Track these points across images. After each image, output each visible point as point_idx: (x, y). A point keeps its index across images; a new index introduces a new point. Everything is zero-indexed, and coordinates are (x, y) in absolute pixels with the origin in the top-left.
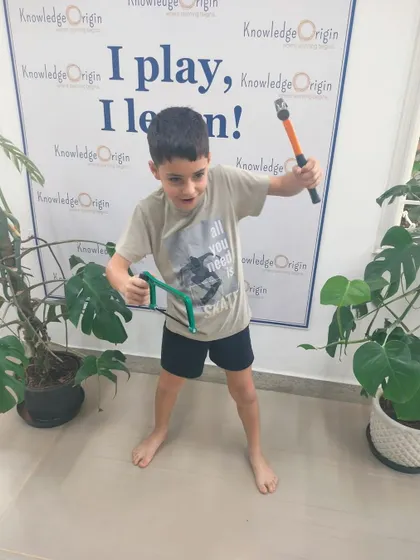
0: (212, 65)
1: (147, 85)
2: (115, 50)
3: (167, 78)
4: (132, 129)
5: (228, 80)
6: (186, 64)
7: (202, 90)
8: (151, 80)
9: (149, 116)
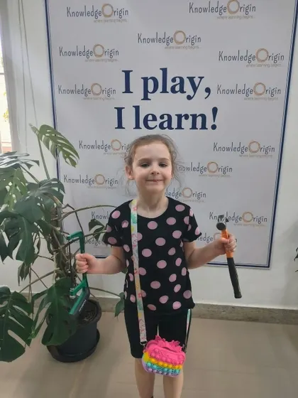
0: (197, 81)
1: (150, 96)
2: (127, 73)
3: (164, 91)
4: (137, 127)
5: (208, 90)
6: (178, 81)
7: (189, 98)
8: (153, 92)
9: (150, 118)
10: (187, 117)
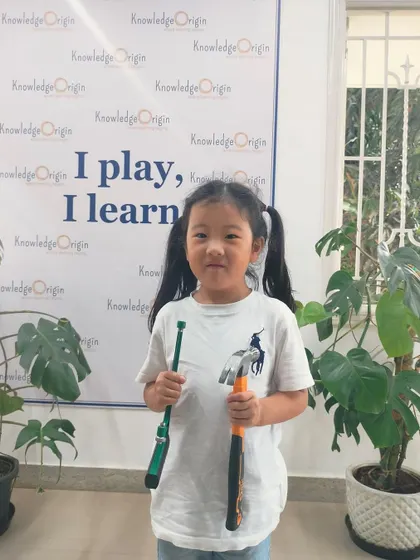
0: (165, 167)
1: (108, 182)
2: (81, 156)
4: (92, 219)
5: (179, 178)
6: (143, 165)
7: (157, 186)
8: (113, 178)
9: (109, 208)
10: (154, 208)
